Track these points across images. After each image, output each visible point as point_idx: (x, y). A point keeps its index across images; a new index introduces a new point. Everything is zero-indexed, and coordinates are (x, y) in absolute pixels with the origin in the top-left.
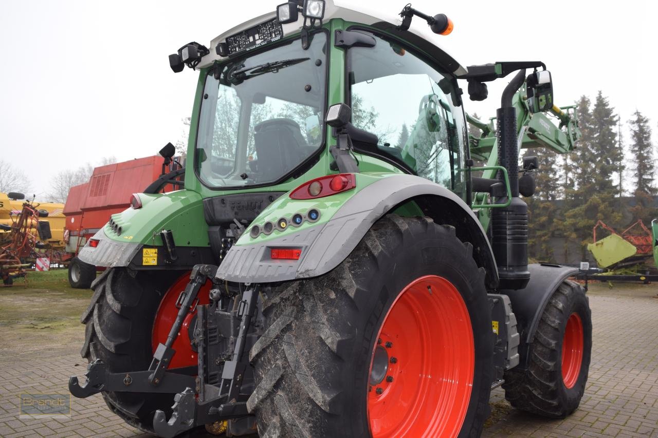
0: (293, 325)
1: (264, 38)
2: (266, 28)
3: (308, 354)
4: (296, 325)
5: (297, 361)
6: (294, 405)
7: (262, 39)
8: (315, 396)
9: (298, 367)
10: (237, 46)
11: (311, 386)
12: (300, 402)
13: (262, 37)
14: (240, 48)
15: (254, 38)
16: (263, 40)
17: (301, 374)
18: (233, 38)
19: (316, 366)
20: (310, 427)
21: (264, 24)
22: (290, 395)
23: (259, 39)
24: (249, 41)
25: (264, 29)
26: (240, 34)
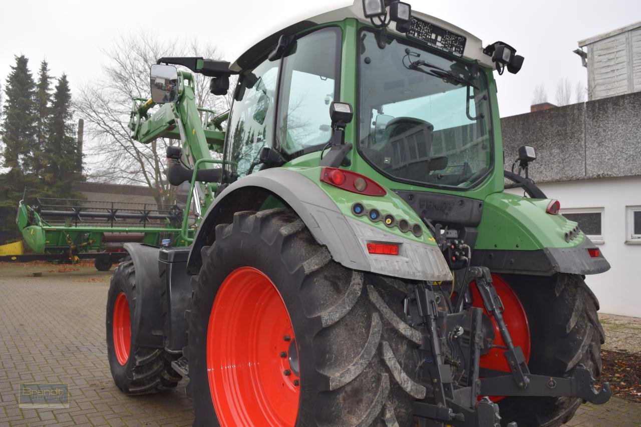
1: (445, 45)
2: (450, 38)
7: (442, 44)
10: (417, 32)
13: (444, 43)
14: (418, 35)
15: (436, 37)
16: (443, 46)
18: (416, 21)
21: (451, 34)
23: (441, 42)
24: (431, 36)
25: (447, 37)
26: (426, 23)
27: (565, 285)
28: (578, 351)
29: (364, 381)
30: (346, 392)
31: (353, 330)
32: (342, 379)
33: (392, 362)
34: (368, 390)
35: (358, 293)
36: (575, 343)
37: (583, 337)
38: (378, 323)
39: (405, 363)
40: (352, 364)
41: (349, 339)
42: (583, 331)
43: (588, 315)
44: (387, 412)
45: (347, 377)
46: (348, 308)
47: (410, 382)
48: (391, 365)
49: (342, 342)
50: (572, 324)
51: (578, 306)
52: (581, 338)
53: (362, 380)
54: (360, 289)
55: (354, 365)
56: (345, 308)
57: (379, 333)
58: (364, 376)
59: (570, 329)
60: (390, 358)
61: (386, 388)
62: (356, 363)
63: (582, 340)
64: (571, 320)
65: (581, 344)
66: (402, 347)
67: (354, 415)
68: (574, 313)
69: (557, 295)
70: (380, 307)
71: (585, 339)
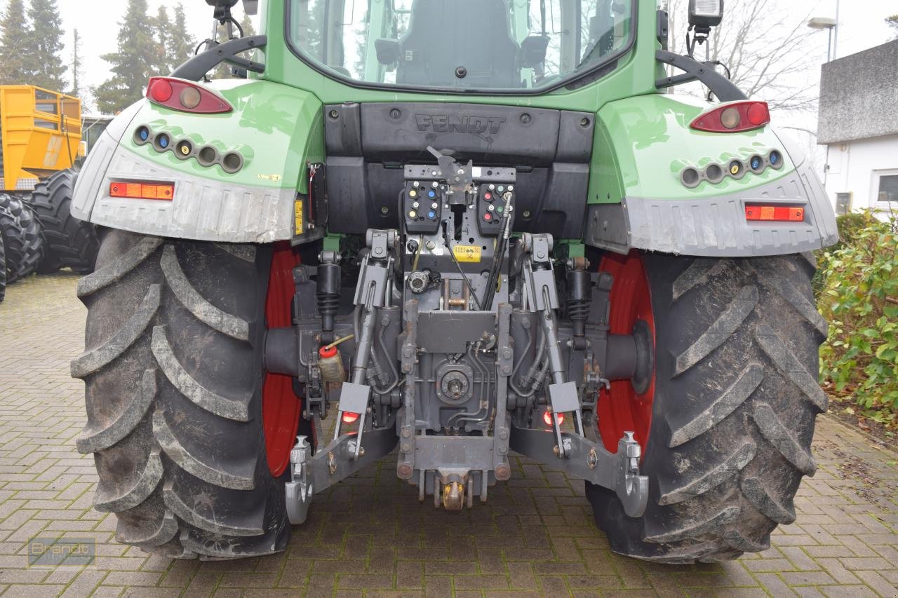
0: (758, 311)
3: (794, 346)
4: (762, 310)
5: (789, 357)
6: (780, 413)
8: (816, 395)
9: (790, 365)
11: (811, 385)
12: (790, 408)
17: (797, 372)
19: (807, 359)
20: (799, 436)
22: (774, 403)
27: (711, 277)
28: (702, 412)
29: (123, 374)
30: (97, 385)
31: (120, 304)
32: (83, 365)
33: (164, 356)
34: (129, 388)
35: (142, 255)
36: (702, 395)
37: (726, 386)
38: (154, 298)
39: (202, 363)
40: (98, 348)
41: (110, 315)
42: (730, 374)
43: (756, 343)
44: (153, 423)
45: (89, 364)
46: (115, 275)
47: (198, 390)
48: (161, 360)
49: (99, 319)
50: (693, 356)
51: (722, 324)
52: (719, 388)
53: (120, 373)
54: (149, 249)
55: (99, 350)
56: (111, 273)
57: (148, 313)
58: (124, 368)
59: (684, 365)
60: (160, 350)
61: (149, 390)
62: (103, 348)
63: (721, 393)
64: (692, 348)
65: (715, 398)
66: (203, 338)
67: (109, 416)
68: (704, 335)
69: (675, 296)
70: (168, 277)
71: (729, 391)
